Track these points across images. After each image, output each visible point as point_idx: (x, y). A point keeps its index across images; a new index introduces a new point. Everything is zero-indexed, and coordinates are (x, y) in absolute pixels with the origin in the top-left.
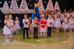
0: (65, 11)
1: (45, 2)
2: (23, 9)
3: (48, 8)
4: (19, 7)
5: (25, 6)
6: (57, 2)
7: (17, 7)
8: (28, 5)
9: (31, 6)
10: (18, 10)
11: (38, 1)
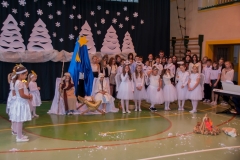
0: (150, 56)
1: (99, 32)
2: (39, 50)
3: (105, 50)
4: (26, 43)
5: (43, 40)
6: (127, 33)
7: (21, 43)
8: (52, 38)
9: (61, 40)
10: (23, 50)
11: (80, 30)
